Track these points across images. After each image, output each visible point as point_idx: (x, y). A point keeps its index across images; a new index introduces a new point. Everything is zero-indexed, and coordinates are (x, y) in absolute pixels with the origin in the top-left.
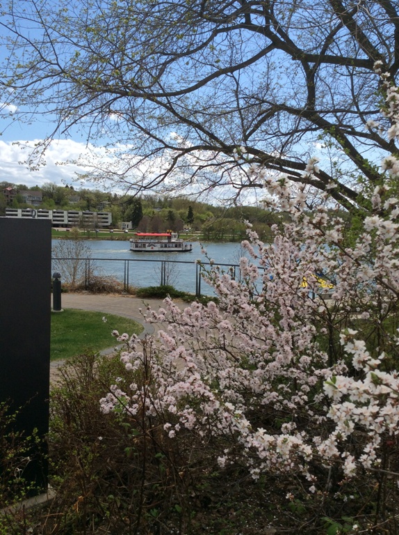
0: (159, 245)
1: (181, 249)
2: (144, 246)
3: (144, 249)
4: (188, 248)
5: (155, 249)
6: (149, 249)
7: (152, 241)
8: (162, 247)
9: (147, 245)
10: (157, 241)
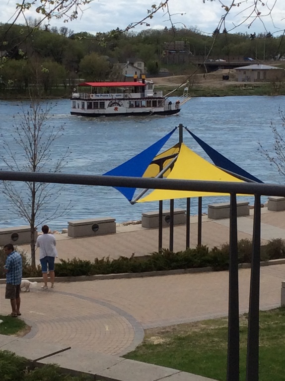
0: (126, 103)
1: (162, 109)
2: (102, 106)
3: (101, 111)
4: (173, 108)
5: (121, 110)
6: (110, 110)
7: (115, 96)
8: (131, 106)
9: (107, 103)
10: (122, 96)
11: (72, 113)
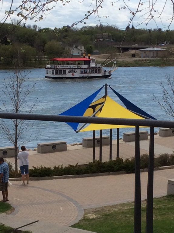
0: (79, 71)
1: (100, 75)
2: (65, 73)
3: (64, 76)
4: (107, 74)
5: (76, 75)
6: (69, 75)
7: (72, 66)
8: (82, 73)
9: (67, 71)
10: (76, 66)
11: (46, 77)
